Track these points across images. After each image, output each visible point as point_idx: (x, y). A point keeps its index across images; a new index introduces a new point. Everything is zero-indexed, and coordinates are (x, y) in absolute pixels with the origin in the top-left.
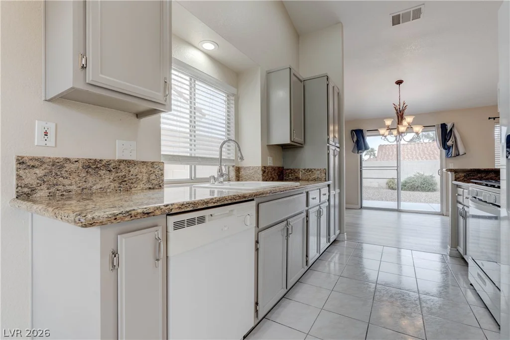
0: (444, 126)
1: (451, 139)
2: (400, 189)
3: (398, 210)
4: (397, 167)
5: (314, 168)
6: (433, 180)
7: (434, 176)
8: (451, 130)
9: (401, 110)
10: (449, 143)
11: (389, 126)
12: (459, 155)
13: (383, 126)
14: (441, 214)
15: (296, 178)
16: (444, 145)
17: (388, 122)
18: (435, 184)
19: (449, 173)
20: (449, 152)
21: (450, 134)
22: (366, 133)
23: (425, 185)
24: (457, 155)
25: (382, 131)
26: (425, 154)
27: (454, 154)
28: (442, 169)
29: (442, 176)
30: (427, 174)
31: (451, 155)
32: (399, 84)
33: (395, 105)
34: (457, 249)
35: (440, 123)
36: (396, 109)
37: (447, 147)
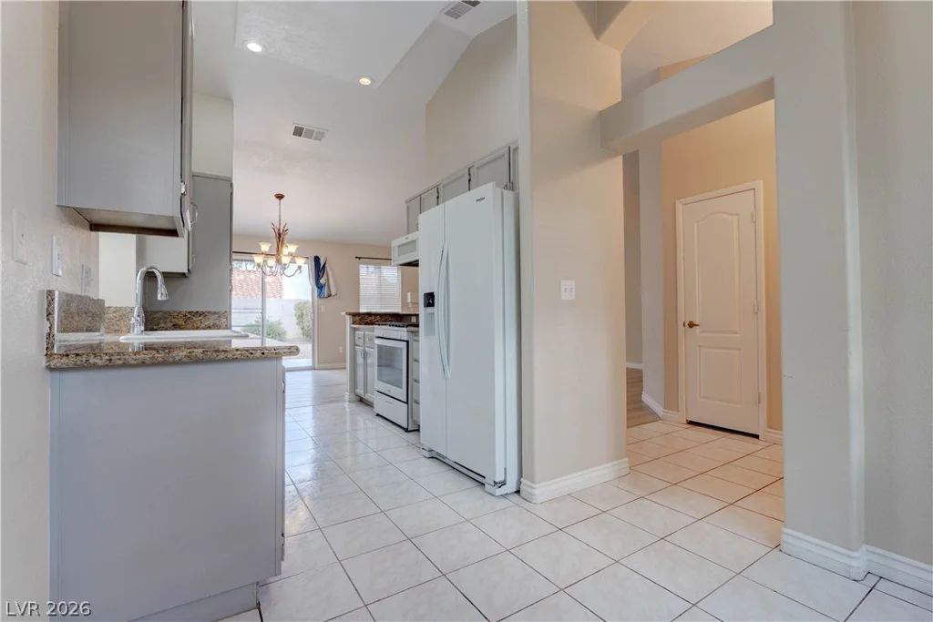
0: (317, 259)
1: (323, 277)
2: (265, 334)
4: (263, 309)
5: (208, 310)
6: (280, 328)
8: (324, 266)
9: (281, 231)
10: (322, 281)
11: (266, 251)
12: (331, 295)
14: (313, 368)
15: (174, 325)
16: (318, 283)
17: (265, 248)
18: (283, 333)
19: (348, 317)
20: (321, 291)
21: (323, 271)
24: (329, 296)
25: (258, 258)
27: (326, 295)
28: (314, 312)
29: (314, 321)
30: (273, 320)
31: (323, 296)
32: (280, 200)
33: (274, 225)
34: (355, 393)
35: (313, 255)
36: (275, 231)
37: (319, 286)
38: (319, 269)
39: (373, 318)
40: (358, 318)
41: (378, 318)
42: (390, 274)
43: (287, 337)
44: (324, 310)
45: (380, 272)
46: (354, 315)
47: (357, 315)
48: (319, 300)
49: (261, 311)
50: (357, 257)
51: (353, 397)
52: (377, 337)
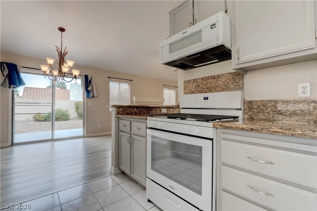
0: (86, 77)
1: (90, 87)
2: (54, 119)
3: (52, 140)
4: (52, 103)
6: (67, 113)
7: (68, 110)
8: (90, 80)
10: (89, 89)
11: (51, 65)
13: (45, 63)
14: (83, 137)
16: (87, 90)
17: (50, 61)
18: (69, 116)
19: (114, 108)
20: (89, 94)
21: (90, 83)
22: (21, 70)
23: (63, 116)
24: (93, 97)
25: (45, 68)
26: (59, 96)
27: (91, 96)
28: (84, 106)
29: (84, 111)
30: (64, 109)
31: (89, 97)
32: (62, 32)
33: (57, 48)
34: (119, 168)
35: (84, 74)
36: (58, 51)
37: (88, 91)
38: (87, 83)
39: (132, 109)
40: (121, 109)
41: (135, 109)
42: (125, 87)
43: (71, 117)
44: (90, 105)
45: (119, 85)
46: (118, 107)
47: (121, 107)
48: (87, 99)
49: (51, 105)
50: (108, 77)
51: (117, 170)
52: (151, 128)
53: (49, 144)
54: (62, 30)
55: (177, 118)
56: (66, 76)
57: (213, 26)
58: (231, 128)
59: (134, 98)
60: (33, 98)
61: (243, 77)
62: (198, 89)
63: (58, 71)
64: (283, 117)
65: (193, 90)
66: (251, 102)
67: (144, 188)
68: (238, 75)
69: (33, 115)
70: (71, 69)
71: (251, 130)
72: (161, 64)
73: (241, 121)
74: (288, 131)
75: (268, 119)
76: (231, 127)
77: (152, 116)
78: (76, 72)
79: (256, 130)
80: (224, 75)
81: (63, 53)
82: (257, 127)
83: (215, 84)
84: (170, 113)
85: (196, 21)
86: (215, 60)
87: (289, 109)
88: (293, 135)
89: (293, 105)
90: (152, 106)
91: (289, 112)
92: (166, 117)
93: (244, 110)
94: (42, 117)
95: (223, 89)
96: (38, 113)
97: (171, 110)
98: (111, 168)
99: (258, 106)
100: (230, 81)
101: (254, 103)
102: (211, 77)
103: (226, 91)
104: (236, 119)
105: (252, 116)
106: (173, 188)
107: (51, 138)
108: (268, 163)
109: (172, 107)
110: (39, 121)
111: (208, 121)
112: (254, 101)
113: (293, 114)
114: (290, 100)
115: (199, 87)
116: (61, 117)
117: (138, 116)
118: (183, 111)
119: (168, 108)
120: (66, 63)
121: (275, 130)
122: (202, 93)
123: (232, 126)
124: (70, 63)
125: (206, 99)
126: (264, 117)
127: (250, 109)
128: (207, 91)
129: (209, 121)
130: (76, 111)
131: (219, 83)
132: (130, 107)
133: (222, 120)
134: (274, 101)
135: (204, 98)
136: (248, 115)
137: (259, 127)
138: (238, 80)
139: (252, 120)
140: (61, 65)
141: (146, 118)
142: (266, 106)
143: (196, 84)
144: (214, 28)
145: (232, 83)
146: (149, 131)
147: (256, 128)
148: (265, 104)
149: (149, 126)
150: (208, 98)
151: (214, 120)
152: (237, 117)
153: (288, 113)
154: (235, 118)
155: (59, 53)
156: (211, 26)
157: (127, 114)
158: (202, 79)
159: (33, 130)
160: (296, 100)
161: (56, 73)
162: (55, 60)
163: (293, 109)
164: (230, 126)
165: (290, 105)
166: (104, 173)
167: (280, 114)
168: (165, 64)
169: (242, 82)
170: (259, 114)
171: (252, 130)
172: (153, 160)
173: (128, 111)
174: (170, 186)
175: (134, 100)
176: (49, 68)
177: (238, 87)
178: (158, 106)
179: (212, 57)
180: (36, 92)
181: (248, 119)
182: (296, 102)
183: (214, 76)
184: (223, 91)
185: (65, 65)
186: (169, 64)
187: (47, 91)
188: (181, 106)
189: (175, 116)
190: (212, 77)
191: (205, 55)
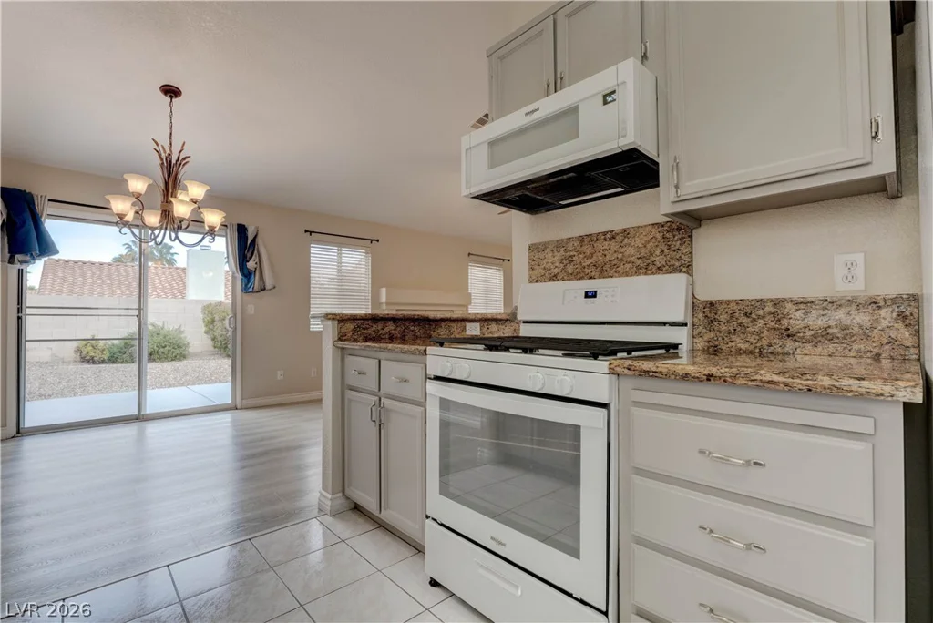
0: (242, 230)
1: (252, 259)
3: (140, 418)
4: (140, 309)
6: (181, 338)
7: (182, 329)
8: (254, 241)
9: (174, 159)
10: (251, 265)
11: (141, 194)
12: (265, 289)
14: (234, 408)
16: (243, 268)
17: (139, 185)
18: (184, 345)
19: (329, 323)
20: (249, 282)
21: (252, 248)
22: (46, 209)
23: (167, 348)
24: (262, 290)
25: (120, 205)
27: (257, 287)
28: (235, 316)
29: (235, 330)
30: (170, 327)
31: (251, 289)
32: (171, 97)
33: (157, 144)
34: (344, 495)
35: (236, 222)
36: (160, 155)
37: (246, 272)
38: (245, 246)
40: (350, 326)
41: (391, 326)
42: (356, 259)
43: (191, 350)
44: (253, 313)
45: (340, 256)
46: (342, 320)
47: (349, 319)
48: (244, 295)
49: (137, 312)
50: (306, 231)
51: (339, 502)
52: (437, 378)
53: (129, 431)
54: (171, 92)
55: (511, 350)
56: (184, 227)
57: (607, 98)
58: (657, 375)
59: (384, 290)
60: (72, 292)
61: (691, 236)
62: (570, 268)
63: (160, 212)
64: (797, 344)
65: (556, 271)
66: (711, 304)
67: (419, 550)
68: (679, 229)
69: (75, 344)
70: (199, 208)
71: (708, 380)
72: (465, 196)
73: (685, 355)
74: (799, 381)
75: (757, 350)
76: (655, 372)
77: (441, 344)
78: (213, 218)
79: (720, 378)
80: (641, 230)
81: (174, 161)
82: (722, 371)
83: (615, 255)
84: (490, 335)
85: (562, 79)
86: (617, 187)
87: (811, 323)
88: (810, 390)
89: (821, 312)
90: (439, 315)
91: (812, 332)
92: (482, 347)
93: (694, 325)
94: (104, 350)
95: (639, 268)
96: (89, 337)
97: (494, 327)
98: (321, 494)
99: (732, 316)
100: (657, 246)
101: (721, 308)
102: (605, 233)
103: (646, 274)
104: (671, 351)
105: (716, 343)
106: (500, 543)
107: (136, 413)
108: (749, 465)
109: (496, 320)
110: (92, 361)
111: (595, 357)
112: (720, 302)
113: (822, 336)
114: (813, 300)
115: (571, 262)
116: (162, 350)
117: (399, 344)
118: (526, 331)
119: (485, 320)
120: (185, 189)
121: (768, 377)
122: (581, 278)
123: (659, 370)
124: (197, 191)
125: (591, 295)
126: (747, 345)
127: (711, 322)
128: (593, 274)
129: (600, 357)
130: (206, 333)
131: (627, 254)
132: (375, 319)
133: (634, 354)
134: (772, 301)
135: (586, 293)
136: (706, 339)
137: (727, 370)
138: (679, 242)
139: (716, 355)
140: (170, 195)
141: (425, 351)
142: (750, 314)
143: (562, 253)
144: (611, 101)
145: (662, 251)
146: (433, 387)
147: (719, 374)
148: (748, 310)
149: (431, 373)
150: (596, 292)
151: (613, 353)
152: (675, 346)
153: (809, 333)
154: (671, 348)
155: (162, 159)
156: (605, 96)
157: (366, 339)
158: (581, 239)
159: (78, 390)
160: (829, 300)
161: (153, 219)
162: (151, 182)
163: (821, 323)
164: (654, 369)
165: (813, 312)
166: (302, 510)
167: (789, 336)
168: (478, 197)
169: (688, 250)
170: (734, 338)
171: (709, 377)
172: (445, 469)
173: (369, 331)
174: (492, 538)
175: (383, 299)
176: (133, 204)
177: (677, 264)
178: (455, 315)
179: (606, 180)
180: (83, 275)
181: (704, 350)
182: (830, 305)
183: (612, 232)
184: (637, 273)
185: (181, 196)
186: (489, 197)
187: (117, 270)
188: (520, 317)
189: (507, 344)
190: (608, 236)
191: (587, 174)
